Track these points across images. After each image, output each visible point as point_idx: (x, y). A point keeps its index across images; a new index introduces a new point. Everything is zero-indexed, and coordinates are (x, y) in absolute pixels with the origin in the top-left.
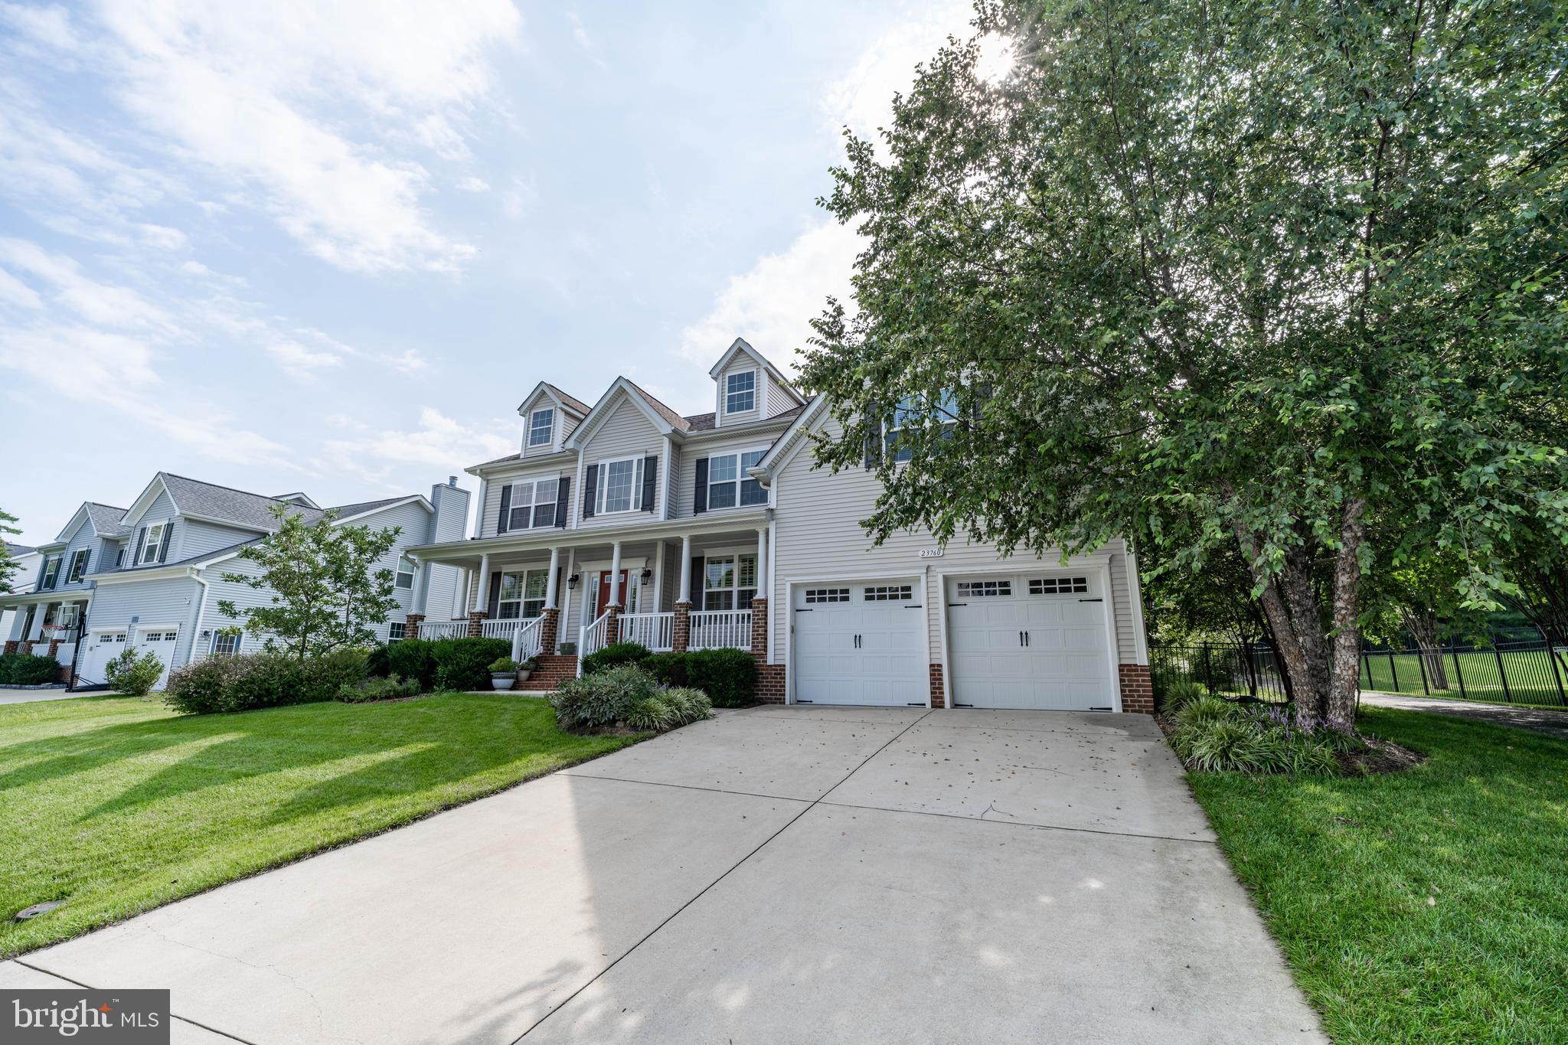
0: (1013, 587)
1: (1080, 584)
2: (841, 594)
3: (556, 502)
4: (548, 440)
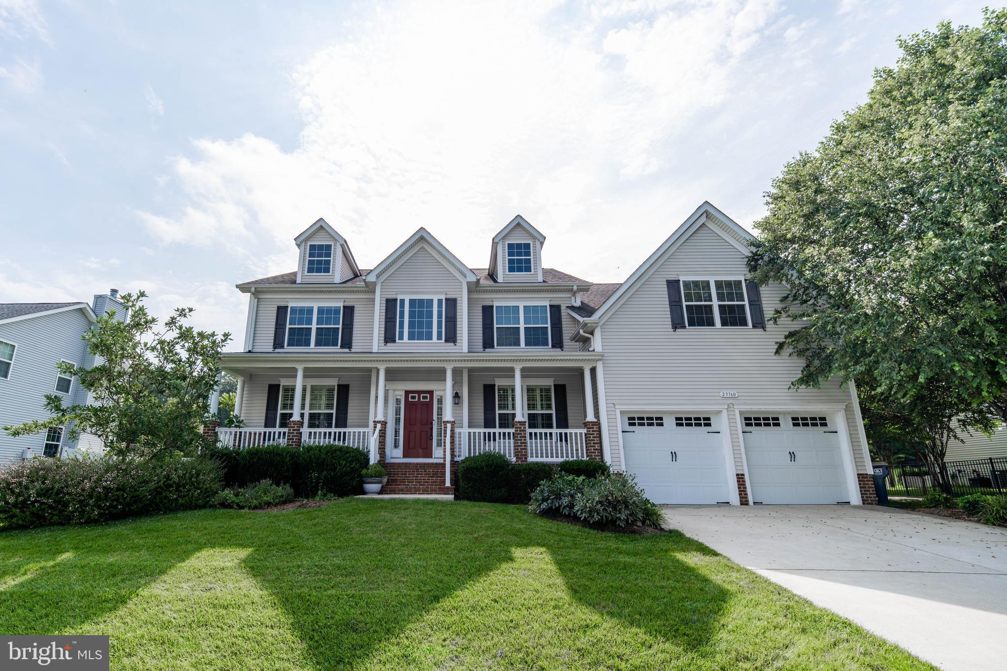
0: (781, 421)
1: (822, 422)
2: (656, 421)
3: (340, 326)
4: (327, 270)
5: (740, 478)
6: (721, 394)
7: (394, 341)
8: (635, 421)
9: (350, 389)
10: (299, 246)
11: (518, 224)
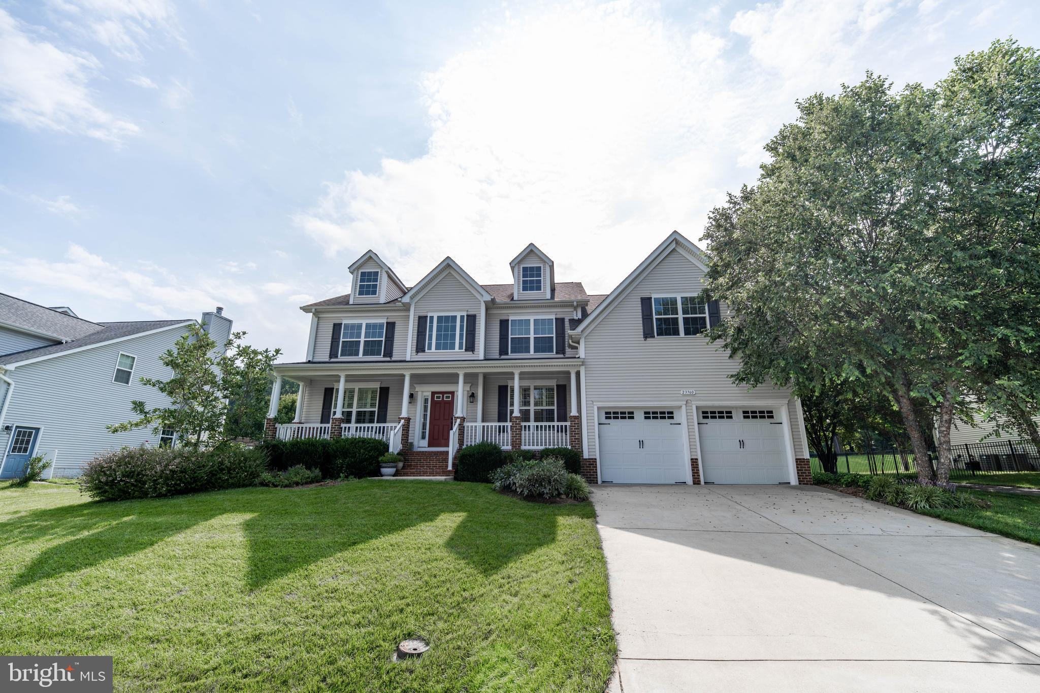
0: (733, 415)
1: (770, 414)
2: (627, 415)
3: (383, 339)
4: (374, 293)
5: (694, 462)
6: (682, 392)
7: (424, 351)
8: (612, 415)
9: (390, 390)
10: (352, 273)
11: (532, 251)
